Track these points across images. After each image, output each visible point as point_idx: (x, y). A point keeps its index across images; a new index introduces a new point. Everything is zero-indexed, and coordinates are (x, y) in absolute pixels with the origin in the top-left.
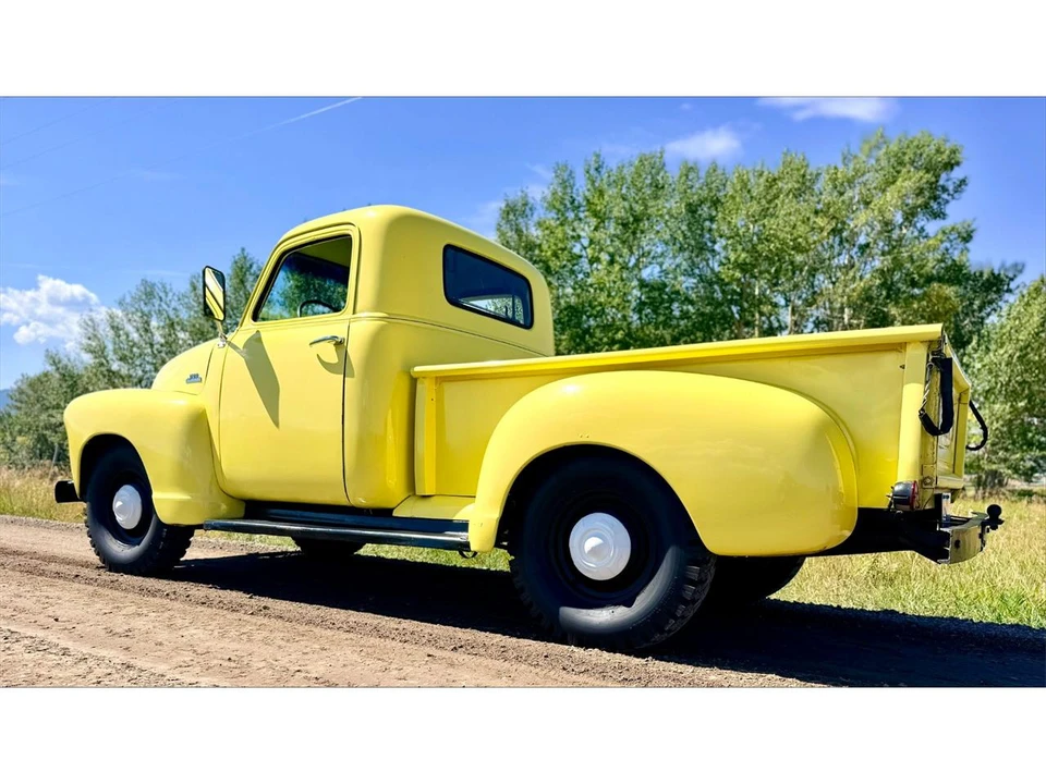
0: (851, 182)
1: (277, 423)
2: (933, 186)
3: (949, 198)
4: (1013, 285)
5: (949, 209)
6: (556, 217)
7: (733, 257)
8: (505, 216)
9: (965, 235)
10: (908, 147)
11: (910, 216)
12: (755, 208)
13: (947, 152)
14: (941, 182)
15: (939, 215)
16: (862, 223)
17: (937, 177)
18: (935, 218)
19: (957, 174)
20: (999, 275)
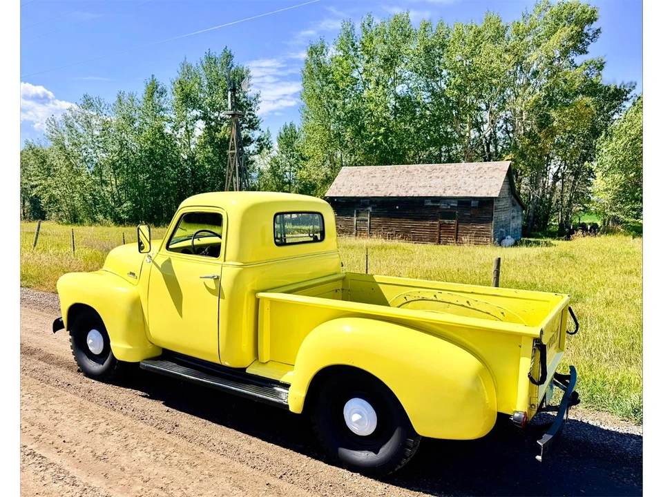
0: (528, 32)
1: (181, 314)
2: (580, 34)
3: (589, 41)
4: (629, 96)
5: (589, 49)
6: (342, 54)
7: (453, 81)
8: (310, 54)
9: (599, 65)
10: (565, 8)
11: (565, 53)
12: (467, 50)
13: (589, 12)
14: (585, 31)
15: (584, 52)
16: (534, 58)
17: (582, 28)
18: (581, 54)
19: (595, 26)
20: (620, 89)
